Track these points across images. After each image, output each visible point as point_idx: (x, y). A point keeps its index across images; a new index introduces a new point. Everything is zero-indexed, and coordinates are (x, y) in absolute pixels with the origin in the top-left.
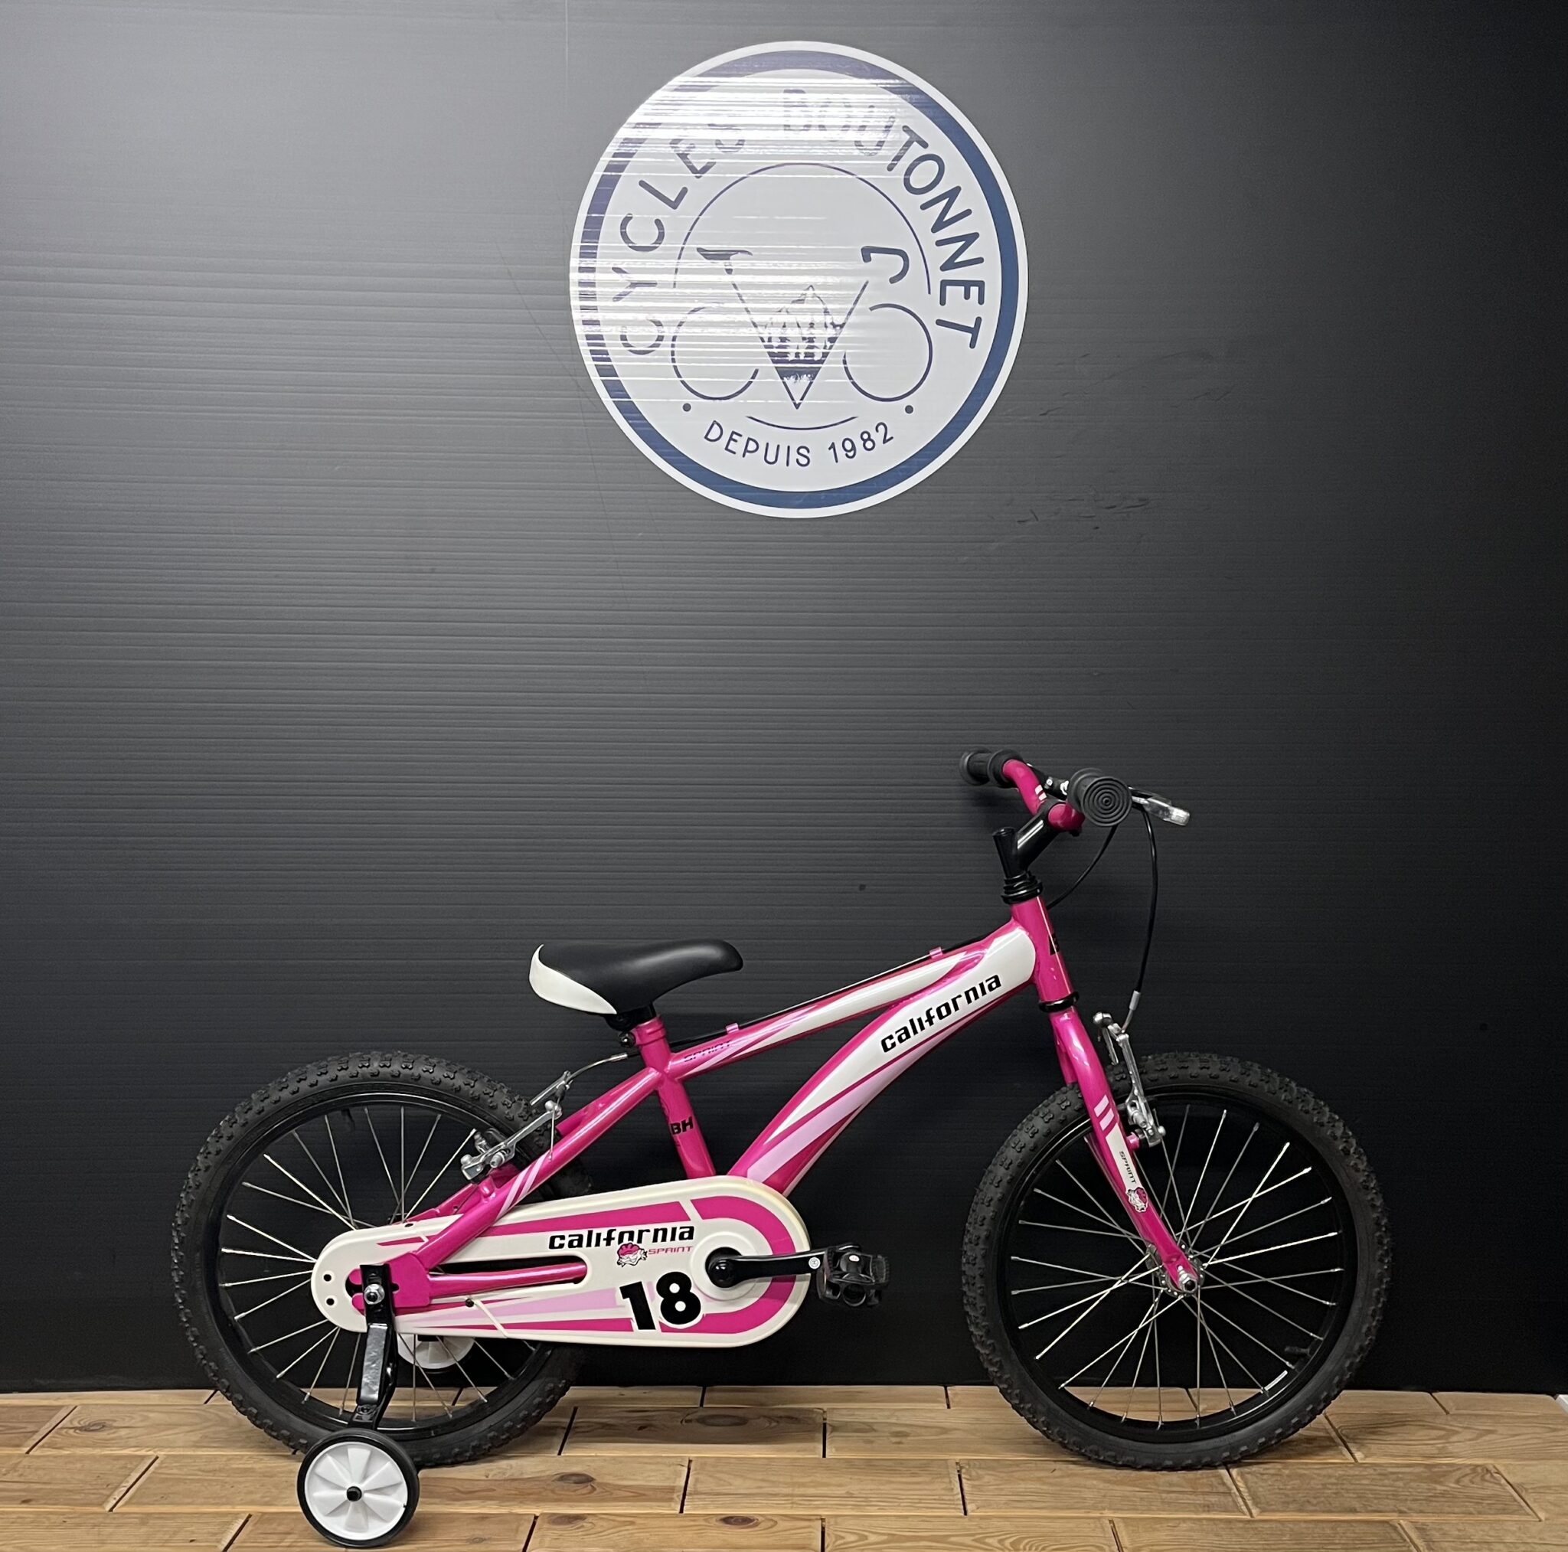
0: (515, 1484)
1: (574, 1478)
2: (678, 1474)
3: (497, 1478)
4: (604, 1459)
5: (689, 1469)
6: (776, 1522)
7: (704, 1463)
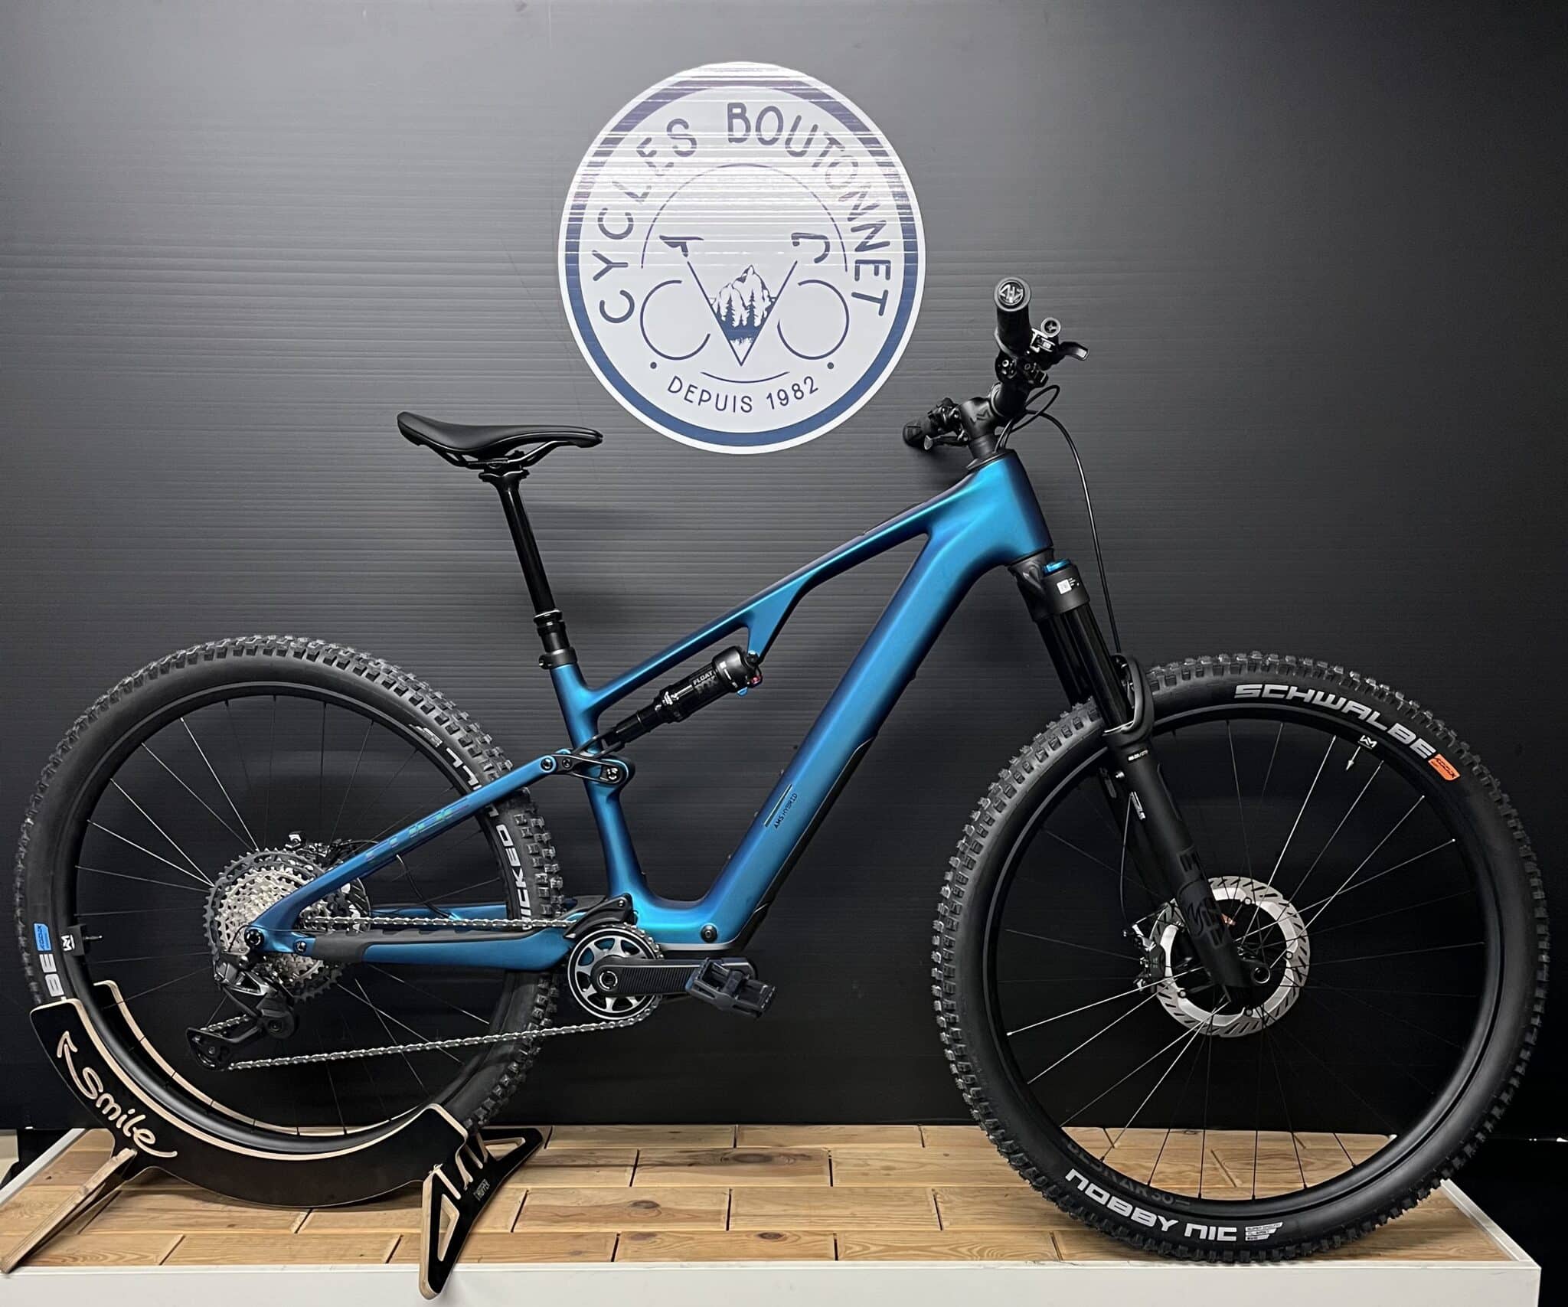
0: (600, 1209)
1: (644, 1204)
2: (723, 1201)
3: (585, 1205)
4: (665, 1189)
5: (730, 1196)
6: (800, 1237)
7: (741, 1192)
